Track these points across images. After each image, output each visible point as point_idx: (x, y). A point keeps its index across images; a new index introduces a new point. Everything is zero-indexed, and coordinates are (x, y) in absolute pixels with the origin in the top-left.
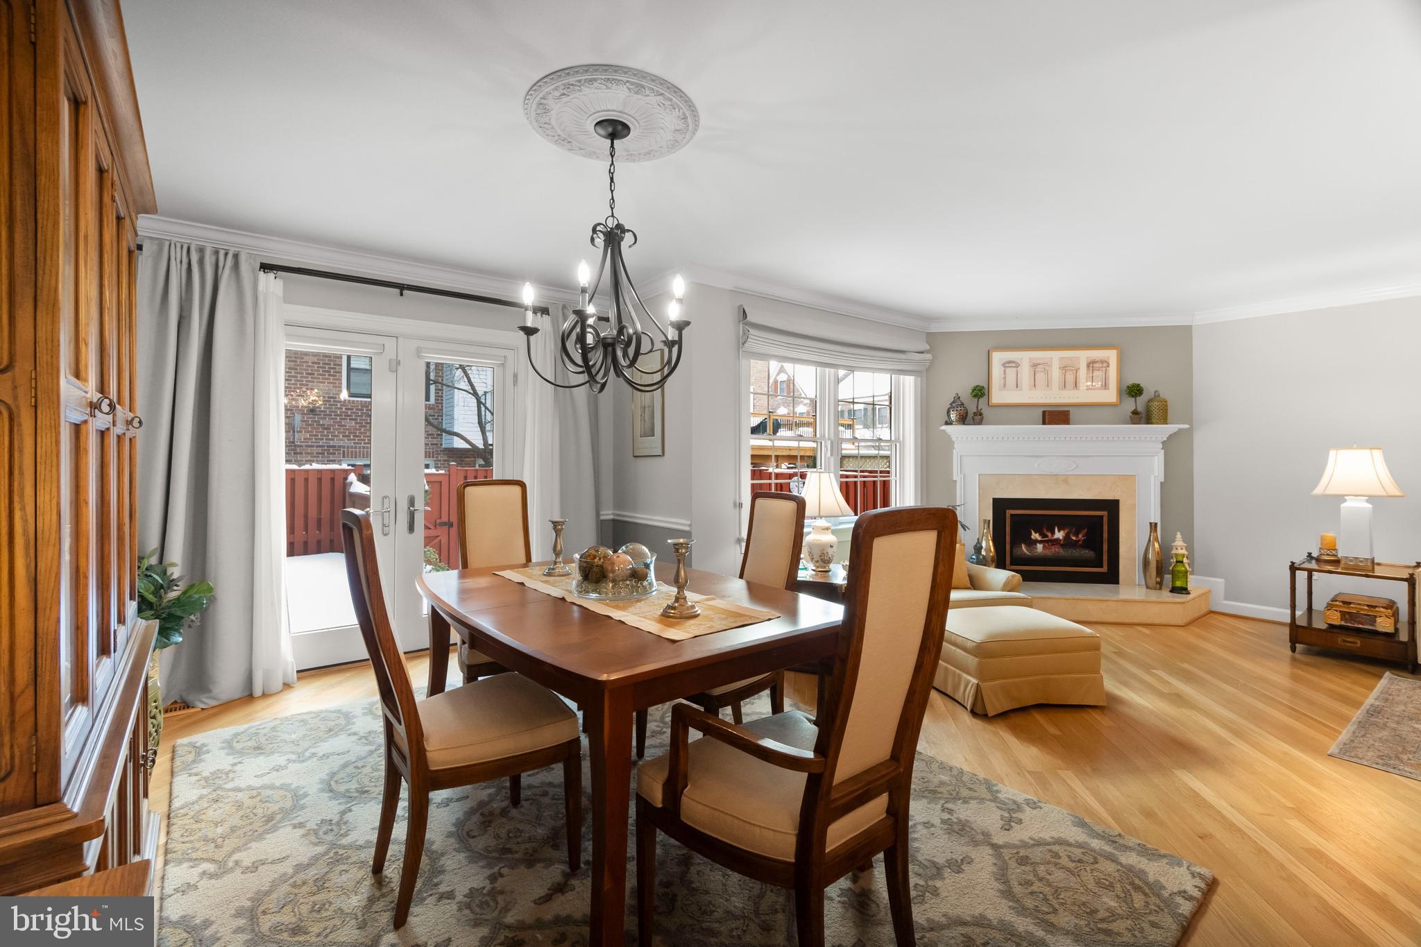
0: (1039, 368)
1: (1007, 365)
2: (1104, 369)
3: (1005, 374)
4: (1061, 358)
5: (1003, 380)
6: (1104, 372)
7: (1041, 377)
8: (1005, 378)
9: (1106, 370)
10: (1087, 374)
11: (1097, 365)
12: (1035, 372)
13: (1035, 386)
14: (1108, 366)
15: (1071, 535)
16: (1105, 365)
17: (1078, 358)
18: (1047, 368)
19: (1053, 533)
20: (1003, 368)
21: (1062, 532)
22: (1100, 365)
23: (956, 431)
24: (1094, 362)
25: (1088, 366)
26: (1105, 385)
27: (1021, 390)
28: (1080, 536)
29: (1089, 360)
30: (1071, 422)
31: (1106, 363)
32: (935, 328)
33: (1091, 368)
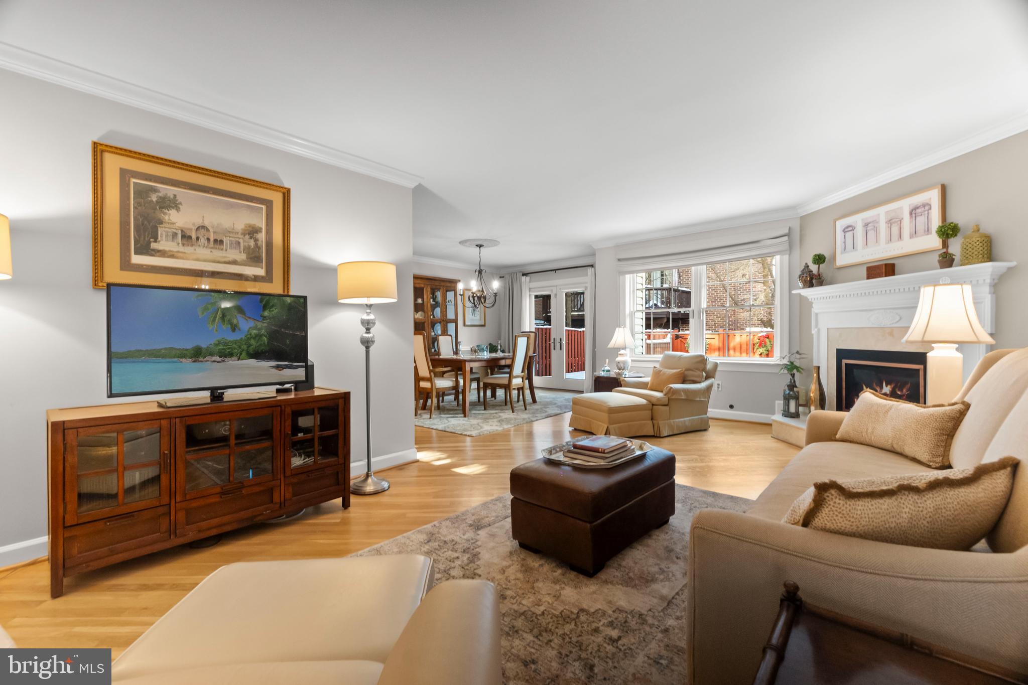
0: (870, 227)
1: (846, 230)
2: (926, 212)
3: (845, 238)
4: (887, 213)
5: (844, 244)
6: (926, 215)
7: (871, 234)
8: (845, 242)
9: (928, 213)
10: (910, 223)
11: (919, 211)
12: (866, 231)
13: (867, 244)
14: (930, 209)
15: (897, 390)
16: (927, 208)
17: (901, 208)
18: (876, 225)
19: (882, 388)
20: (843, 234)
21: (889, 386)
22: (923, 209)
24: (916, 208)
25: (911, 214)
26: (928, 230)
27: (857, 250)
28: (904, 391)
29: (911, 208)
30: (896, 273)
31: (927, 206)
32: (803, 212)
33: (914, 215)
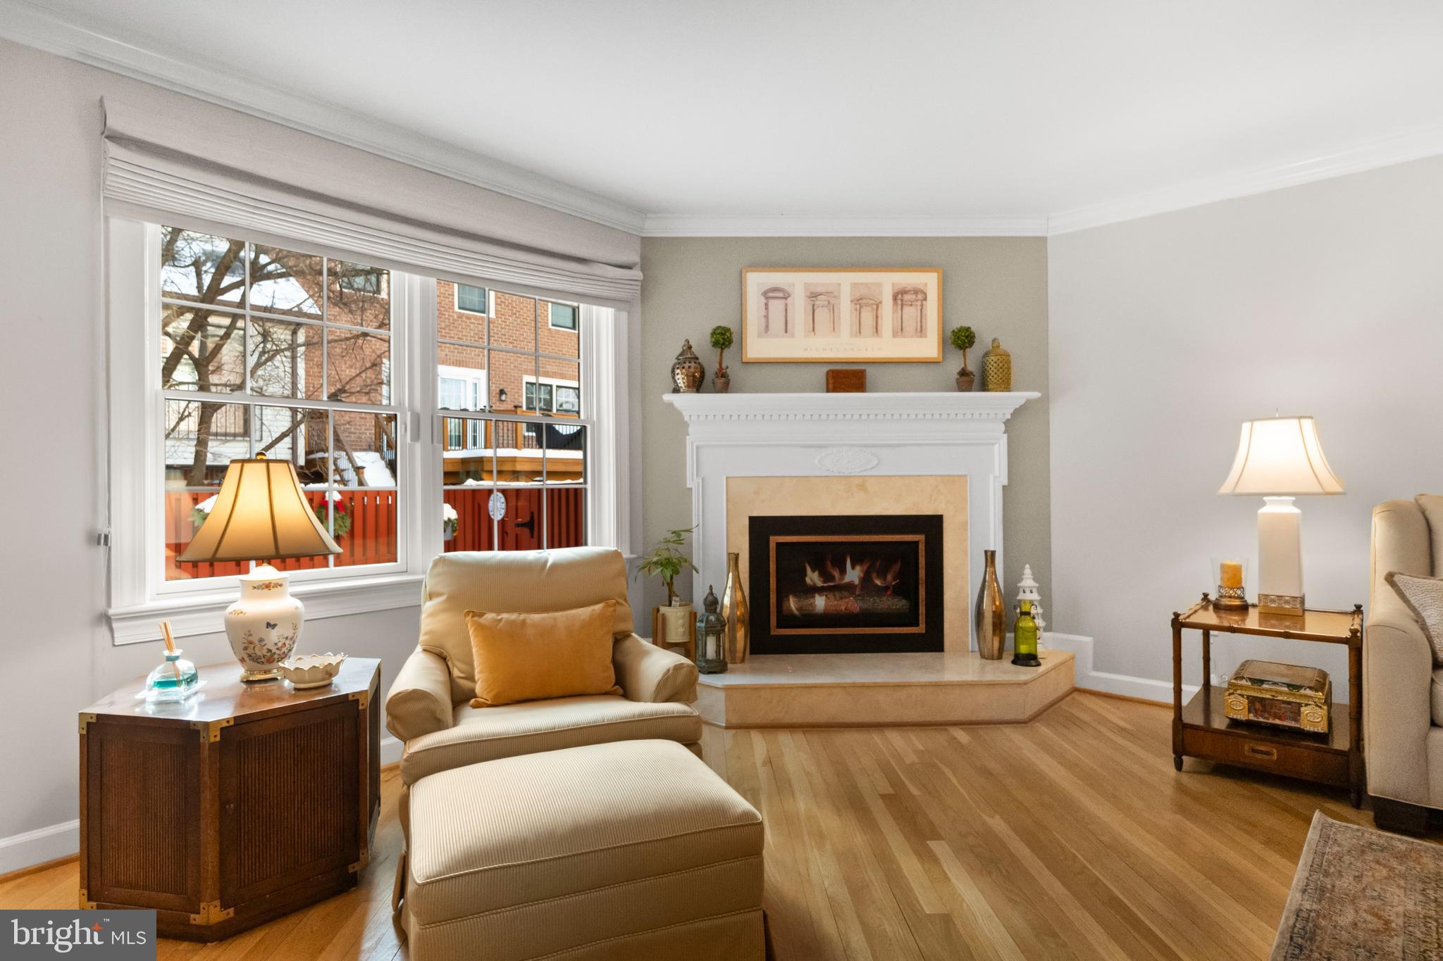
0: (821, 301)
1: (771, 295)
2: (919, 303)
3: (767, 308)
4: (855, 286)
5: (763, 320)
6: (919, 308)
7: (822, 315)
8: (767, 317)
9: (922, 305)
10: (894, 313)
11: (907, 297)
12: (813, 305)
13: (814, 330)
14: (925, 299)
15: (874, 575)
16: (920, 297)
17: (879, 285)
18: (833, 301)
19: (843, 571)
20: (763, 300)
21: (858, 568)
22: (914, 297)
23: (689, 403)
24: (904, 292)
25: (895, 298)
26: (921, 331)
27: (793, 336)
28: (889, 577)
29: (896, 290)
30: (868, 384)
31: (920, 293)
32: (655, 229)
33: (899, 302)
